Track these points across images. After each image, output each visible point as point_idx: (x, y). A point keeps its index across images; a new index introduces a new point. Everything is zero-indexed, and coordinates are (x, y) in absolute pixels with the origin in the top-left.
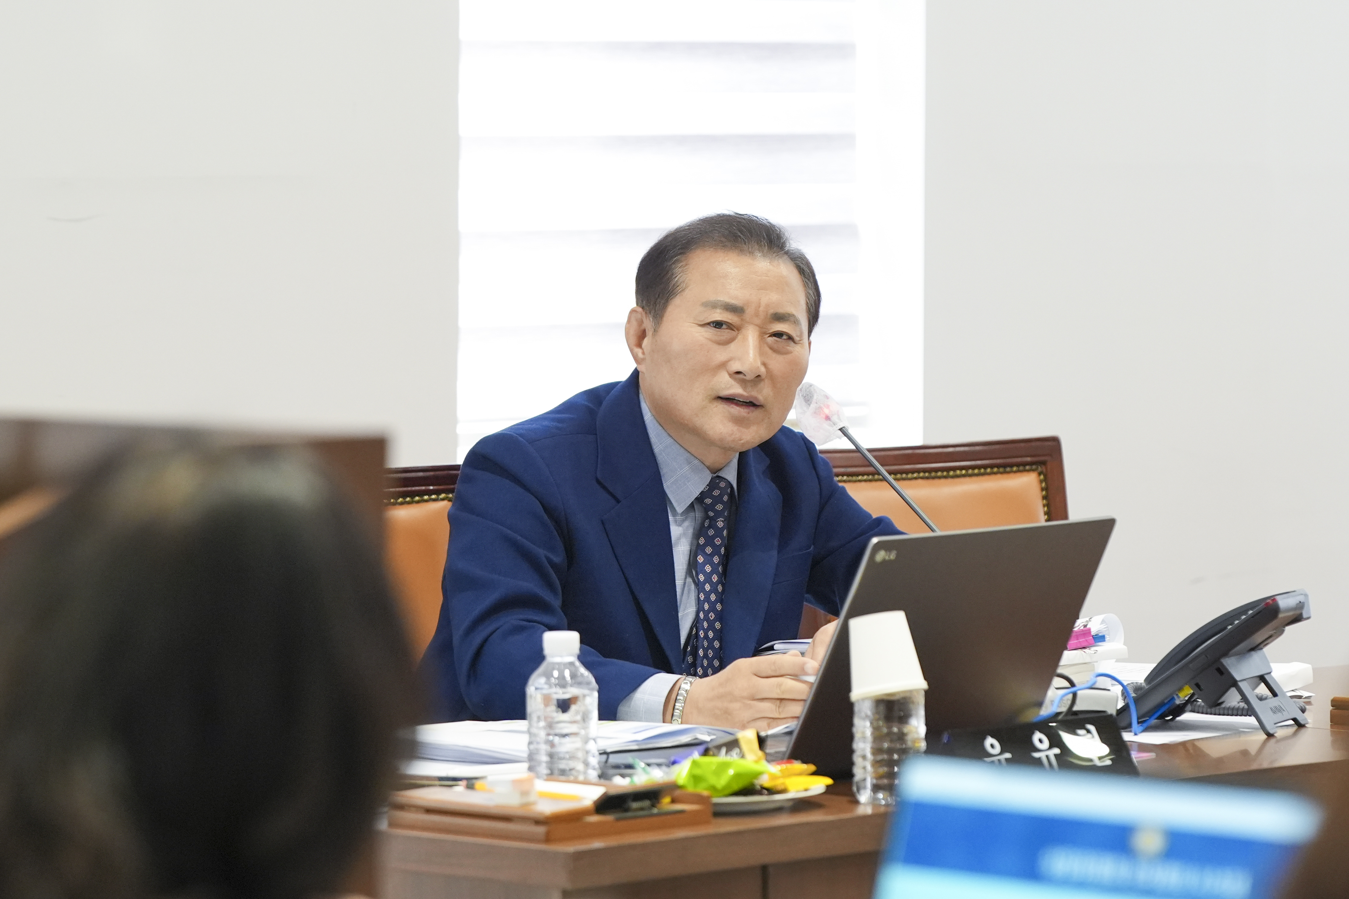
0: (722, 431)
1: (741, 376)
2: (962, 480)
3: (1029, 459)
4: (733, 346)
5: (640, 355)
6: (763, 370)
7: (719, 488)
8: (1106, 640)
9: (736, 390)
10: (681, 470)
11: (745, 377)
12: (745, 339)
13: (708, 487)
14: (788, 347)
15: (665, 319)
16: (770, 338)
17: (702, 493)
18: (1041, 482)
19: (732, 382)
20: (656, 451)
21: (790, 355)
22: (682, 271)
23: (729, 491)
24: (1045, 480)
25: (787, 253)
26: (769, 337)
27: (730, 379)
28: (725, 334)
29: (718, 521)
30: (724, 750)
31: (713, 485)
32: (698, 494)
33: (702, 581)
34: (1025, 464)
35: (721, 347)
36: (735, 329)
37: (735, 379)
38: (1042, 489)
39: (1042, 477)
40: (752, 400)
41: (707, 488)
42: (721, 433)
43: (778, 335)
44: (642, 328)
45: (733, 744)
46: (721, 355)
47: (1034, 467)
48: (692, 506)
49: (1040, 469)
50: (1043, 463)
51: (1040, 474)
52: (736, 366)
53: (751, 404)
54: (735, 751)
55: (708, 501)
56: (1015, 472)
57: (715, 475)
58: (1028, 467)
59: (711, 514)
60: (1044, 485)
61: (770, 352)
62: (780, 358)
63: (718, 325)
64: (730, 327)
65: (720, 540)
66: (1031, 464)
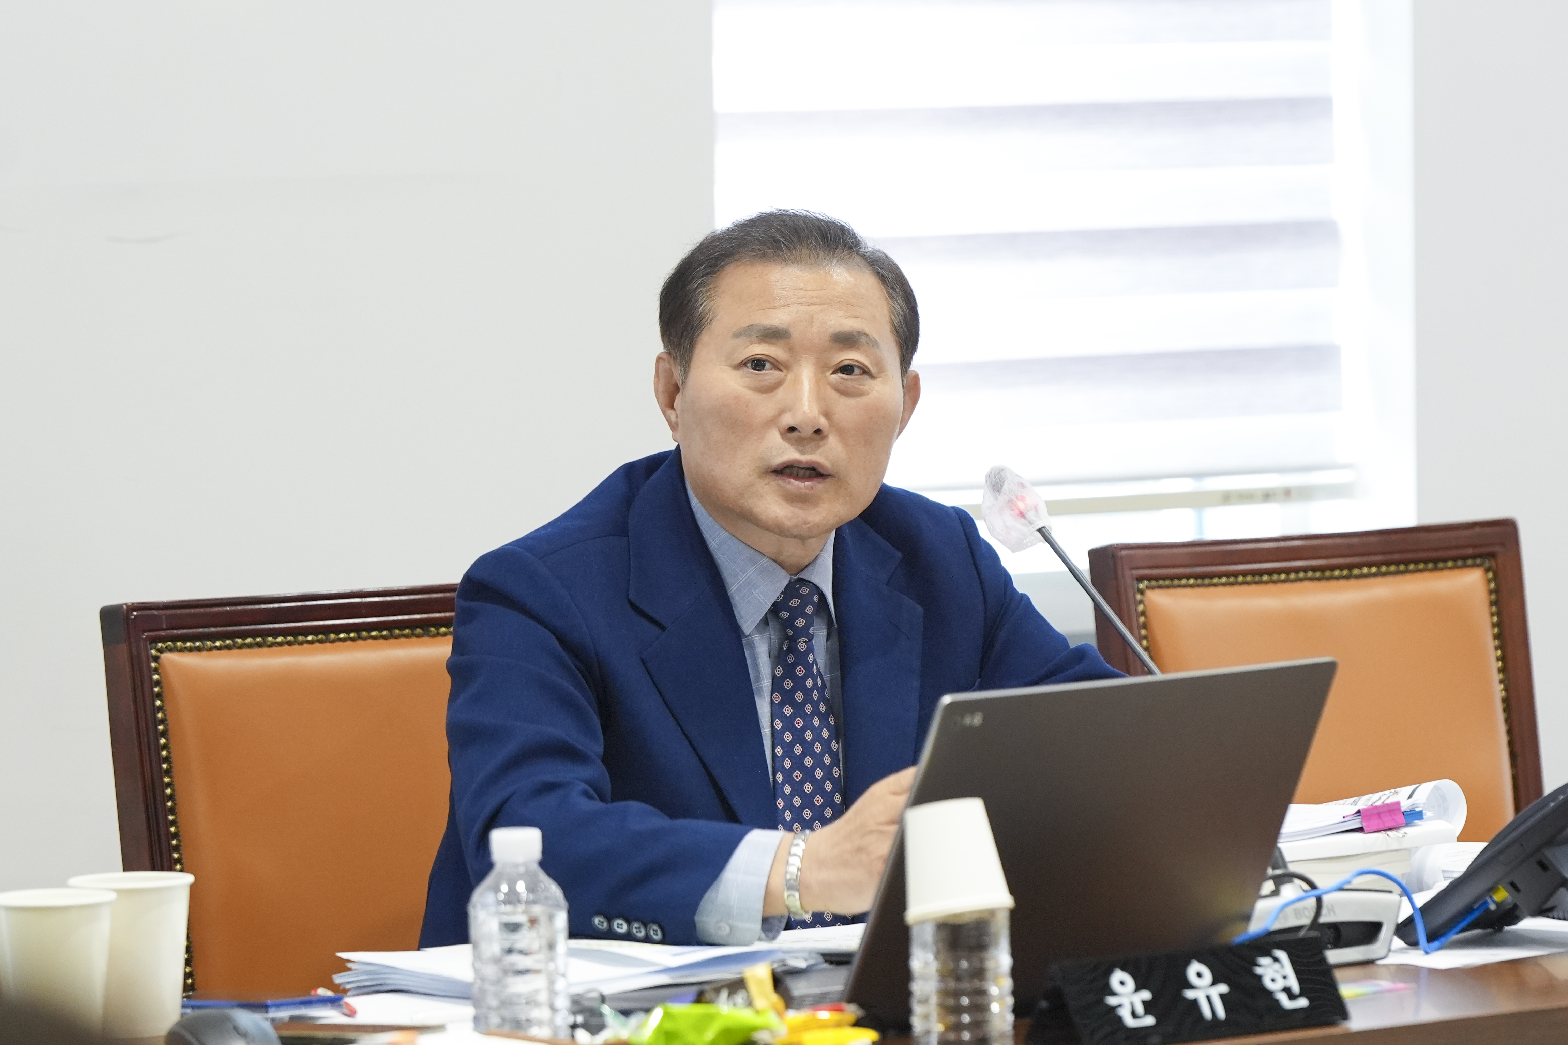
0: (777, 515)
1: (795, 434)
2: (1371, 580)
3: (1470, 551)
4: (780, 393)
5: (673, 418)
6: (823, 422)
7: (800, 596)
8: (1424, 817)
9: (790, 454)
10: (744, 573)
11: (799, 434)
12: (797, 381)
13: (783, 596)
14: (861, 387)
15: (693, 365)
16: (834, 376)
17: (775, 604)
18: (1489, 581)
19: (785, 445)
20: (711, 548)
21: (866, 397)
22: (708, 298)
23: (816, 598)
24: (1495, 578)
25: (863, 256)
26: (832, 374)
27: (781, 441)
28: (769, 375)
29: (800, 642)
30: (724, 994)
31: (790, 591)
32: (770, 606)
33: (778, 729)
34: (1464, 558)
35: (765, 396)
36: (782, 368)
37: (789, 440)
38: (1491, 592)
39: (1490, 575)
40: (815, 466)
41: (781, 596)
42: (777, 517)
43: (846, 369)
44: (673, 382)
45: (737, 986)
46: (765, 407)
47: (1478, 561)
48: (765, 621)
49: (1487, 564)
50: (1492, 556)
51: (1487, 571)
52: (788, 420)
53: (814, 473)
54: (740, 998)
55: (785, 615)
56: (1451, 568)
57: (795, 577)
58: (1470, 562)
59: (790, 632)
60: (1492, 585)
61: (834, 395)
62: (851, 402)
63: (758, 364)
64: (777, 365)
65: (803, 669)
66: (1474, 557)
